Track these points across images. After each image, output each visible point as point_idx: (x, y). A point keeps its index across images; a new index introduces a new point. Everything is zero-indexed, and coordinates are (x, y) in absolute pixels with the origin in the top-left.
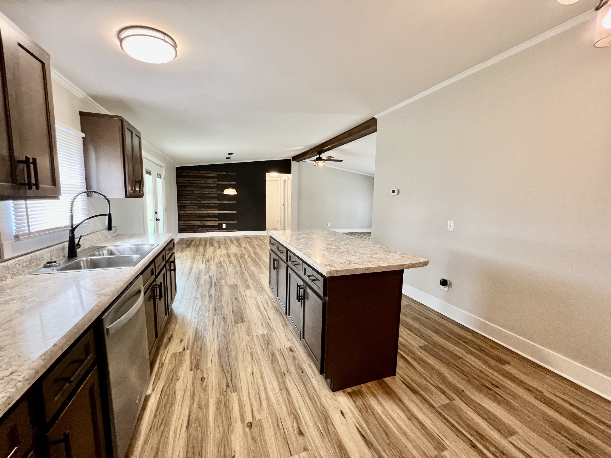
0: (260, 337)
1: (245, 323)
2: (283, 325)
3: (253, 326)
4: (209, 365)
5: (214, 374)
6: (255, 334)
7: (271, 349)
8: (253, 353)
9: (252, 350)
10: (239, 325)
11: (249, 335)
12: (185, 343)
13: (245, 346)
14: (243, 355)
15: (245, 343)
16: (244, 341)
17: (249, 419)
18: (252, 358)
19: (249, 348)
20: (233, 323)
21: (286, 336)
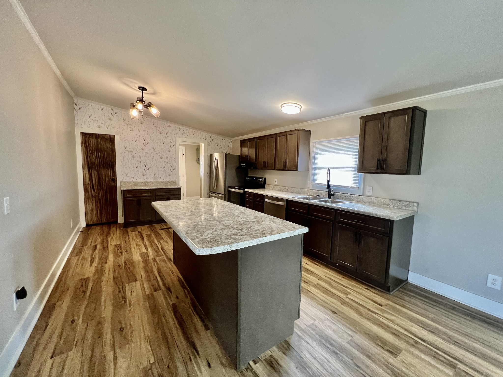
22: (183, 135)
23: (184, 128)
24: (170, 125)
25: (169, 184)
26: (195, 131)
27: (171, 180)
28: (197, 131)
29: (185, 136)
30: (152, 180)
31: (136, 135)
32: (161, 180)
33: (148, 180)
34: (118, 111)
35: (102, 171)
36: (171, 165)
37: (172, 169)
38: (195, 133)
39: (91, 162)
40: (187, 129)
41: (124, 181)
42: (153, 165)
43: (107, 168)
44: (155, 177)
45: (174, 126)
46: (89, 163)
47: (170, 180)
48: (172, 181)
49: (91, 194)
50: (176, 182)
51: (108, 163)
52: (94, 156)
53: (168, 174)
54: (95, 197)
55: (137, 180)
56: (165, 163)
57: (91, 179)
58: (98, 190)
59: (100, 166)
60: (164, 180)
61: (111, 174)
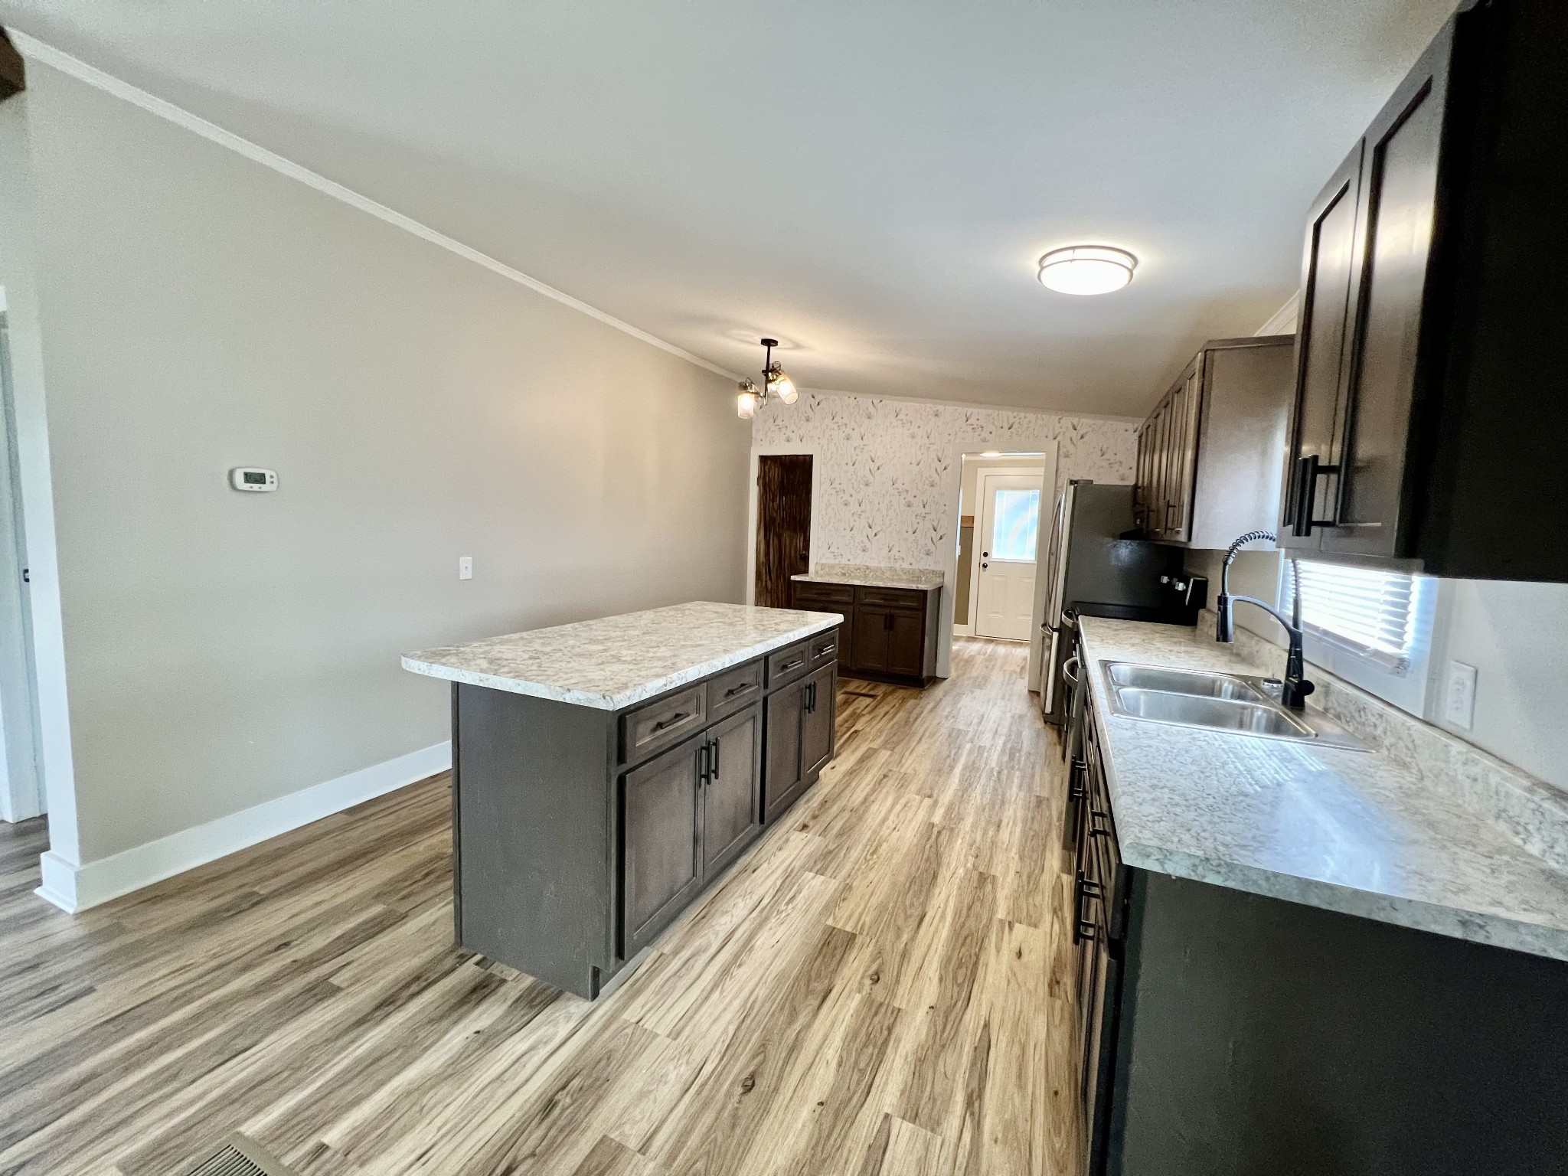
0: (830, 871)
1: (830, 922)
2: (754, 872)
3: (817, 907)
4: (961, 871)
5: (954, 855)
6: (834, 884)
7: (834, 843)
8: (871, 851)
9: (869, 857)
10: (848, 929)
11: (848, 887)
12: (1010, 942)
13: (874, 870)
14: (890, 859)
15: (871, 875)
16: (868, 881)
17: (927, 802)
18: (879, 845)
19: (871, 863)
20: (859, 940)
21: (780, 850)
22: (977, 434)
23: (980, 410)
24: (940, 408)
25: (923, 579)
26: (1015, 414)
27: (931, 568)
28: (1022, 415)
29: (982, 436)
30: (883, 565)
31: (855, 448)
32: (906, 566)
33: (874, 564)
34: (824, 397)
35: (786, 535)
36: (935, 524)
37: (936, 536)
38: (1017, 420)
39: (770, 517)
40: (990, 411)
41: (824, 561)
42: (888, 523)
43: (795, 531)
44: (890, 558)
45: (950, 409)
46: (768, 519)
47: (928, 567)
48: (933, 571)
49: (766, 585)
50: (943, 574)
51: (798, 518)
52: (776, 504)
53: (923, 551)
54: (771, 592)
55: (848, 563)
56: (920, 520)
57: (767, 554)
58: (778, 578)
59: (783, 528)
60: (913, 567)
61: (800, 544)
